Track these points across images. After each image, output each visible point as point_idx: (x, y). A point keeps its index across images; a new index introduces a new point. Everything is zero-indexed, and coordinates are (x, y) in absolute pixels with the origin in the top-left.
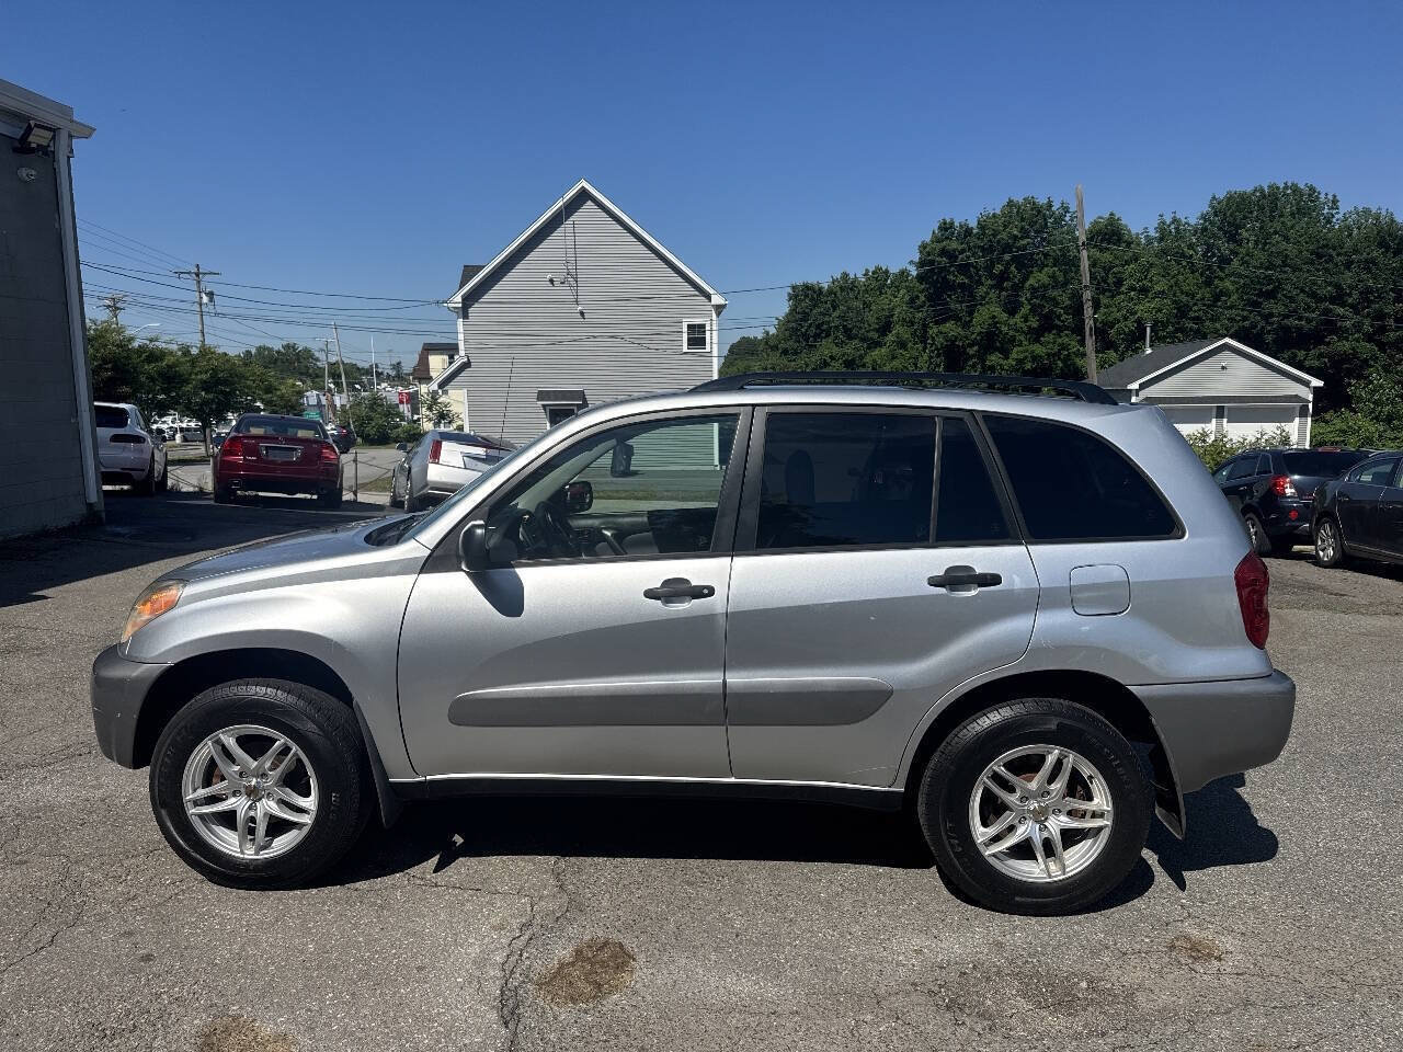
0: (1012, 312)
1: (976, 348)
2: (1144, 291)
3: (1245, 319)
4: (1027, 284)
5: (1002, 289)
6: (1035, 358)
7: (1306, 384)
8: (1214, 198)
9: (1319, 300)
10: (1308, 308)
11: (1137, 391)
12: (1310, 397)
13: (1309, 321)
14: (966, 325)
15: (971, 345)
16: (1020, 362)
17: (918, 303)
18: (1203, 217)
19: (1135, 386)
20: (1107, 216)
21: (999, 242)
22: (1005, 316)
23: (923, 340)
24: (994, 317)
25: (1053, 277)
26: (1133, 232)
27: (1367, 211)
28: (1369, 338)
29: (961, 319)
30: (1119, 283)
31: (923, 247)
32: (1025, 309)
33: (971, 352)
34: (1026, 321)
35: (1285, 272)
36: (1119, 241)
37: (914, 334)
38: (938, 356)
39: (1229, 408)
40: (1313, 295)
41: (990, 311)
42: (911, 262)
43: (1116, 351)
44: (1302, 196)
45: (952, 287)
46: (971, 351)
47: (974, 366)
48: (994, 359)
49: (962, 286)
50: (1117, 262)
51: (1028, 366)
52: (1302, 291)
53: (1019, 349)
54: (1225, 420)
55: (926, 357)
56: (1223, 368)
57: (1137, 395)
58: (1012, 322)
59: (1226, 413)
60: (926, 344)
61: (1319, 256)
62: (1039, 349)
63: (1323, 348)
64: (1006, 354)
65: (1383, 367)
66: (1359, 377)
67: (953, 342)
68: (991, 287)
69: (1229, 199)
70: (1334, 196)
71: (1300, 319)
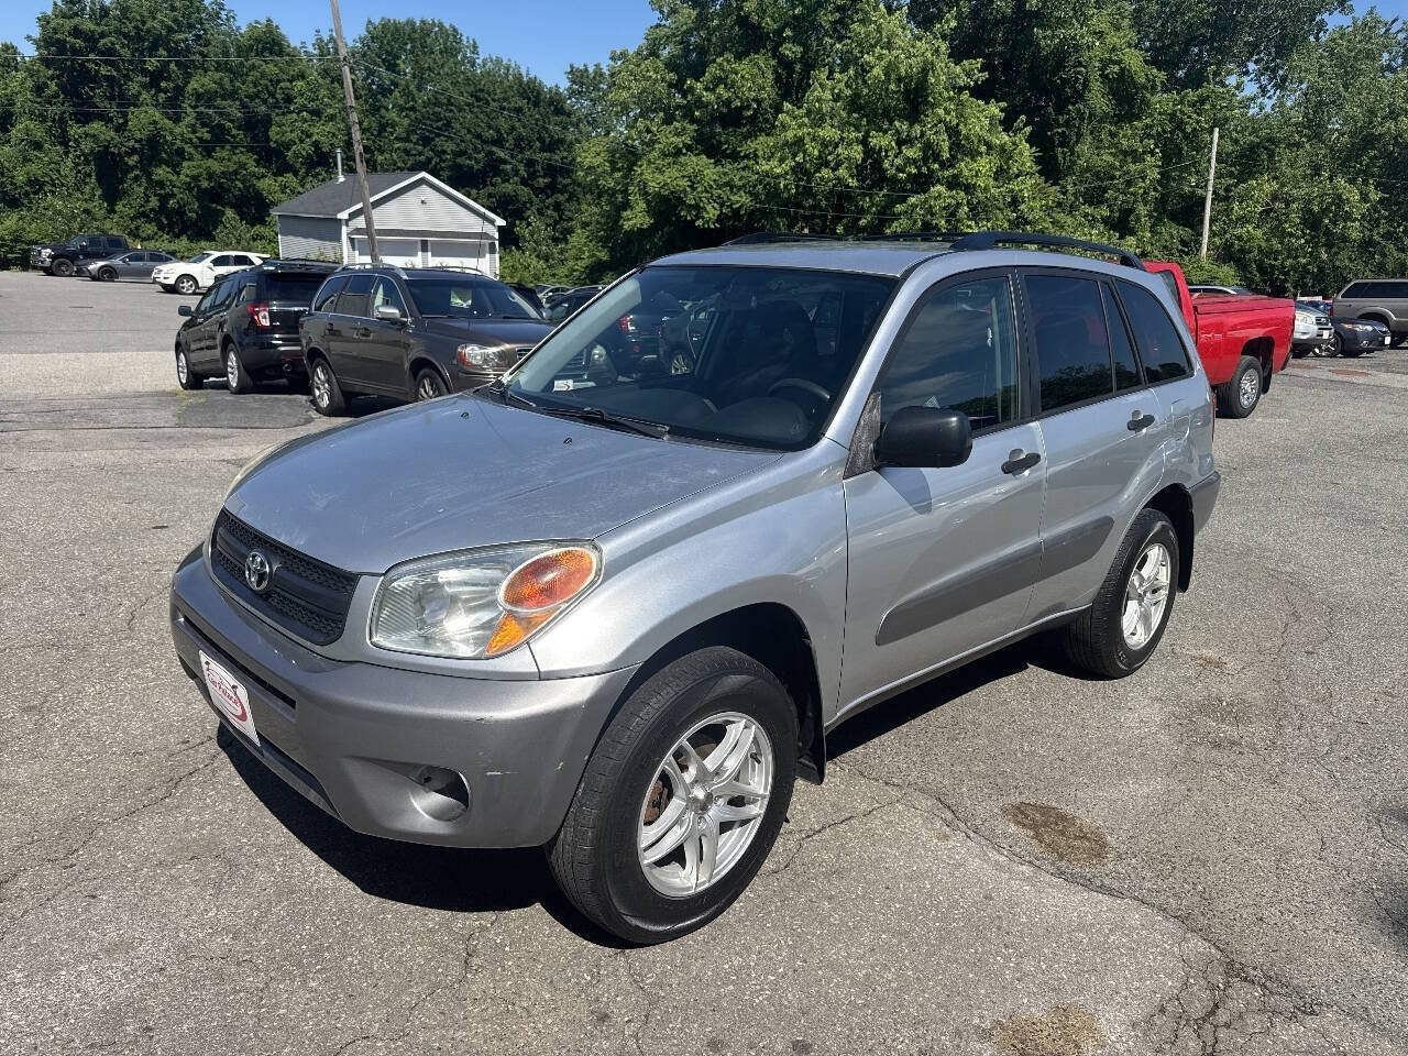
0: (176, 119)
1: (136, 158)
2: (316, 113)
3: (420, 154)
4: (189, 88)
5: (159, 90)
6: (211, 176)
7: (492, 222)
8: (370, 22)
9: (485, 142)
10: (476, 150)
11: (347, 221)
12: (497, 236)
13: (477, 162)
14: (120, 129)
15: (129, 154)
16: (195, 178)
17: (48, 92)
18: (362, 40)
19: (343, 215)
20: (264, 21)
21: (148, 31)
22: (169, 123)
23: (64, 140)
24: (155, 122)
25: (219, 83)
26: (292, 45)
27: (499, 61)
28: (524, 182)
29: (111, 120)
30: (289, 99)
31: (44, 21)
32: (190, 119)
33: (130, 163)
34: (194, 132)
35: (451, 111)
36: (281, 53)
37: (48, 131)
38: (87, 162)
39: (433, 243)
40: (478, 136)
41: (146, 116)
42: (29, 38)
43: (296, 175)
44: (448, 36)
45: (94, 79)
46: (133, 160)
47: (136, 178)
48: (161, 172)
49: (110, 79)
50: (285, 77)
51: (205, 184)
52: (469, 131)
53: (190, 163)
54: (430, 254)
55: (70, 164)
56: (423, 202)
57: (347, 225)
58: (177, 130)
59: (429, 248)
60: (67, 146)
61: (478, 100)
62: (216, 166)
63: (490, 189)
64: (175, 168)
65: (538, 210)
66: (522, 219)
67: (107, 147)
68: (143, 86)
69: (383, 26)
70: (474, 40)
71: (470, 158)
